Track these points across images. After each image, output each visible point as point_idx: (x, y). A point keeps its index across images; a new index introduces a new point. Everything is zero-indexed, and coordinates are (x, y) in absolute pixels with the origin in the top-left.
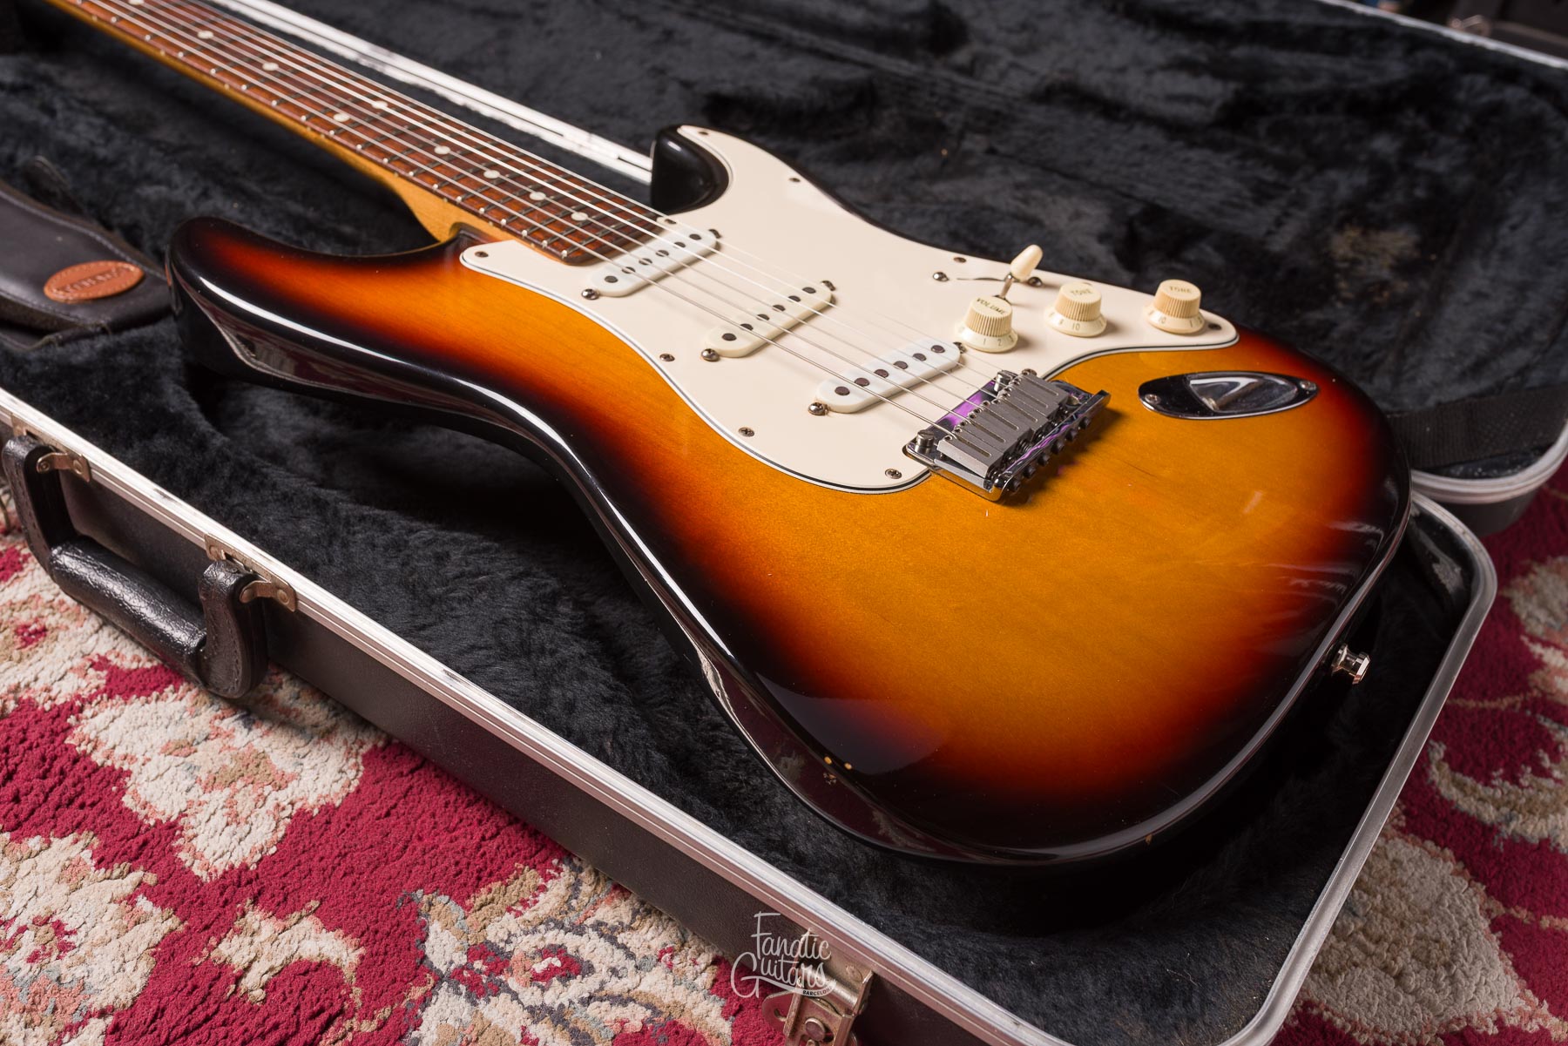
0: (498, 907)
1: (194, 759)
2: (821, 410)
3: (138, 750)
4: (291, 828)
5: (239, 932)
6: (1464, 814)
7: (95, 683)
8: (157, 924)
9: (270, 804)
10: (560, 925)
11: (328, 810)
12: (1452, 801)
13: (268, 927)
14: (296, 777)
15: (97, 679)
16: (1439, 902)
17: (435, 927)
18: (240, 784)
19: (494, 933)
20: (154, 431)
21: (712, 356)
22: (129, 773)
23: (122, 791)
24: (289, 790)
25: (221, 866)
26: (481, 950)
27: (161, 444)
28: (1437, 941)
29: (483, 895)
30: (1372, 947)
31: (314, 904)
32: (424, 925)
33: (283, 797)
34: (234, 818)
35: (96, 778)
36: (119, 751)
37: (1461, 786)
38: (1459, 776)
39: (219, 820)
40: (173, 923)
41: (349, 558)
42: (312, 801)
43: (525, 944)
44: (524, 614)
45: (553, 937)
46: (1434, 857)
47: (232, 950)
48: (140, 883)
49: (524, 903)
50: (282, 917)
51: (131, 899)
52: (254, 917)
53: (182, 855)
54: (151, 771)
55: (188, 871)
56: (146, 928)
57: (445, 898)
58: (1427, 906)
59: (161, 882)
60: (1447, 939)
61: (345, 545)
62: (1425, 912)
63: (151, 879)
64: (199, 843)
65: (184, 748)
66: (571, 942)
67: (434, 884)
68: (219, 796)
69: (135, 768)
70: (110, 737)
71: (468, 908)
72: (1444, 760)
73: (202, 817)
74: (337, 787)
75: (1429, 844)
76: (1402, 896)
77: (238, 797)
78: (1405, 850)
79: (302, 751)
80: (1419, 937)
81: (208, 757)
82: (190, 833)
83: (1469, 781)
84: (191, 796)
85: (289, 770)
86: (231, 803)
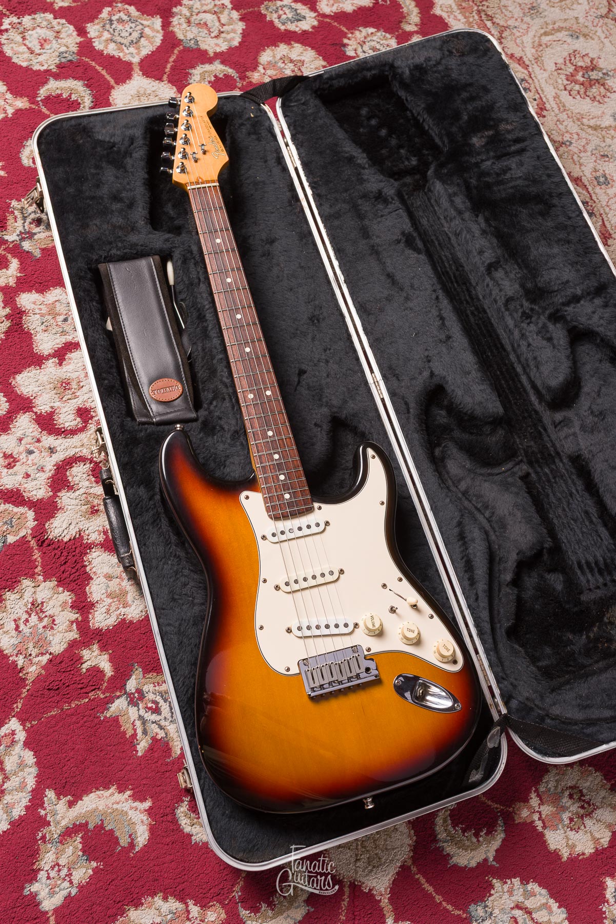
0: (152, 680)
1: (111, 584)
2: (289, 630)
3: (99, 572)
4: (119, 623)
5: (90, 649)
6: (434, 831)
7: (101, 539)
8: (74, 635)
9: (119, 612)
10: (162, 696)
11: (131, 622)
12: (436, 824)
13: (97, 652)
14: (130, 606)
15: (102, 538)
16: (393, 849)
17: (134, 677)
18: (115, 600)
19: (145, 688)
20: (142, 484)
21: (277, 588)
22: (92, 579)
23: (88, 584)
24: (125, 609)
25: (97, 625)
26: (139, 691)
27: (142, 491)
28: (379, 859)
29: (150, 676)
30: (359, 847)
31: (111, 652)
32: (131, 675)
33: (123, 610)
34: (108, 612)
35: (84, 576)
36: (94, 570)
37: (445, 821)
38: (449, 818)
39: (104, 610)
40: (77, 636)
41: (163, 569)
42: (129, 617)
43: (151, 696)
44: (191, 621)
45: (158, 699)
46: (409, 836)
47: (86, 654)
48: (77, 619)
49: (158, 683)
50: (101, 651)
51: (72, 622)
52: (95, 647)
53: (90, 616)
54: (97, 582)
55: (89, 622)
56: (72, 634)
57: (141, 670)
58: (389, 847)
59: (81, 621)
60: (383, 860)
61: (164, 564)
62: (386, 849)
63: (80, 619)
64: (96, 613)
65: (109, 577)
66: (161, 702)
67: (140, 664)
68: (109, 601)
69: (95, 578)
70: (95, 563)
71: (144, 677)
72: (450, 810)
73: (101, 606)
74: (138, 616)
75: (412, 832)
76: (385, 840)
77: (113, 604)
78: (404, 829)
79: (137, 597)
80: (376, 854)
81: (114, 585)
82: (96, 609)
83: (449, 822)
84: (102, 597)
85: (130, 602)
86: (110, 605)
